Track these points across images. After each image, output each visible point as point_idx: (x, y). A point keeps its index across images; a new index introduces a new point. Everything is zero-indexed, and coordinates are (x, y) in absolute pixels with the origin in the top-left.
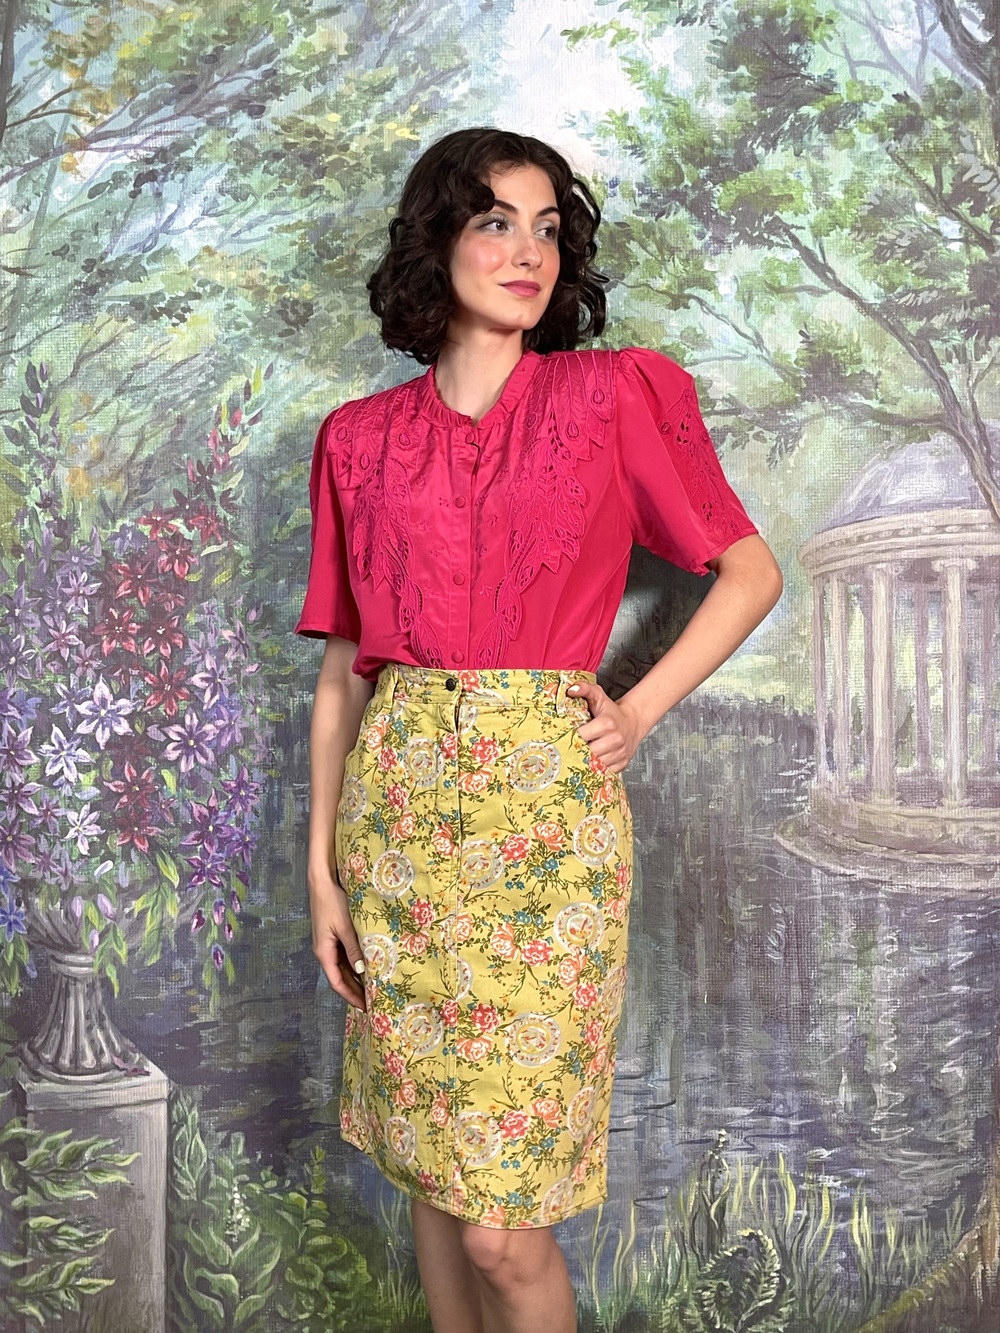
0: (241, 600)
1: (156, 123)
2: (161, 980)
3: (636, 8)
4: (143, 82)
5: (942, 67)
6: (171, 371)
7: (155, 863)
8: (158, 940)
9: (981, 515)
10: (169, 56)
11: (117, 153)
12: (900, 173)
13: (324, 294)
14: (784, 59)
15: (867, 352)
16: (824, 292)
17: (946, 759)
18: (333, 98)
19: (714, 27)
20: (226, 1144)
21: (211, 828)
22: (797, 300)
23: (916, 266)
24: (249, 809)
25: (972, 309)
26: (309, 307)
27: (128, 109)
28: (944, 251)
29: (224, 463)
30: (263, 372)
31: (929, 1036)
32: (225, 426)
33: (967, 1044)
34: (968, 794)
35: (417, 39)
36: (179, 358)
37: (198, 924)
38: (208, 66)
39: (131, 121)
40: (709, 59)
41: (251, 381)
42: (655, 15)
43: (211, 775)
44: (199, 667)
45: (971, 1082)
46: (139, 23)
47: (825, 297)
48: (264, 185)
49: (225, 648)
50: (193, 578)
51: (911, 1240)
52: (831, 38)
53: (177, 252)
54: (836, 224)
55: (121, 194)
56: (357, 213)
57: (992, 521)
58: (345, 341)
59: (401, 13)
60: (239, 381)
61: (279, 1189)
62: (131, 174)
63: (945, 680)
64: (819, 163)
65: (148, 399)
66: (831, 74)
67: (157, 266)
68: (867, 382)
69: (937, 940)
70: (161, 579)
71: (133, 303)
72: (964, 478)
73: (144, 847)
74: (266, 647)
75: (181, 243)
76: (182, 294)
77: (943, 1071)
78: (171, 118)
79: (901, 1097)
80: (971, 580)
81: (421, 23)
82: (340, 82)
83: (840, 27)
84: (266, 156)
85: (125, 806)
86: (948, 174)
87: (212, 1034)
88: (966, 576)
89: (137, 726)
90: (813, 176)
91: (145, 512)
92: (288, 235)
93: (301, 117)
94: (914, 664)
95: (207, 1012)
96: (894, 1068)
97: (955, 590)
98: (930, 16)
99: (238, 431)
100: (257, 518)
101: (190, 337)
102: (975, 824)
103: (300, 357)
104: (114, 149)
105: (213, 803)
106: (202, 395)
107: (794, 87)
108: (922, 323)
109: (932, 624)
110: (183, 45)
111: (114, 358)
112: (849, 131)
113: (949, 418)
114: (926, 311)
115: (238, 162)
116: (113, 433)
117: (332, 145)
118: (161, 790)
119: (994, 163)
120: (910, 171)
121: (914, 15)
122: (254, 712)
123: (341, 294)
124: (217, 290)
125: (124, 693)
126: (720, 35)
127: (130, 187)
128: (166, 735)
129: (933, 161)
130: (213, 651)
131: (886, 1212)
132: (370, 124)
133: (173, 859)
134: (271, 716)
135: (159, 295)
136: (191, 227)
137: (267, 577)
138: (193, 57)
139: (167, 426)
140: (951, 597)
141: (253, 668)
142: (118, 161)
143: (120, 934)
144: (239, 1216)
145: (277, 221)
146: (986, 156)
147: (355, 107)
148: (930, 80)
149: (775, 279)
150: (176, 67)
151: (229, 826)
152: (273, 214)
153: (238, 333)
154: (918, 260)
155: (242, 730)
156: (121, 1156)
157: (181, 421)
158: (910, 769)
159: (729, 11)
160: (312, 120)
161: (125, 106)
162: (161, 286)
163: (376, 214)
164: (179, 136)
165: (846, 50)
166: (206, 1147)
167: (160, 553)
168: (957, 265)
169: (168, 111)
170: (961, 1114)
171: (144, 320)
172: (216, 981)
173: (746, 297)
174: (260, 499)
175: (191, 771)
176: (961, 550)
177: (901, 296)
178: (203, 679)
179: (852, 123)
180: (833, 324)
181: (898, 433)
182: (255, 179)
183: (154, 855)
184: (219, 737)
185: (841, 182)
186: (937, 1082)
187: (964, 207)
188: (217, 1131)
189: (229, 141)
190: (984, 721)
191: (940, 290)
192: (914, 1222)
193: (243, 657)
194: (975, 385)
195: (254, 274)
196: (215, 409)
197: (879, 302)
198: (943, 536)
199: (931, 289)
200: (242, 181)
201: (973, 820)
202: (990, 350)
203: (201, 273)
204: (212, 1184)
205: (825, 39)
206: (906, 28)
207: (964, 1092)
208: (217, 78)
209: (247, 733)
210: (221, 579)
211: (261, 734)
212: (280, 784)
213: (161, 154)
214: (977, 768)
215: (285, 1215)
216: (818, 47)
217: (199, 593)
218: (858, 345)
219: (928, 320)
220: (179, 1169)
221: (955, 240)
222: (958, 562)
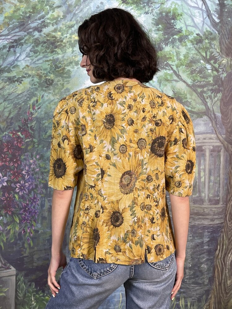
0: (35, 153)
1: (14, 33)
2: (14, 246)
3: (135, 9)
4: (11, 23)
5: (208, 27)
6: (18, 96)
7: (13, 217)
8: (14, 236)
9: (214, 136)
10: (18, 16)
11: (4, 40)
12: (197, 53)
13: (56, 78)
14: (170, 24)
15: (188, 96)
16: (179, 81)
17: (204, 193)
18: (59, 29)
19: (153, 15)
20: (30, 285)
21: (27, 209)
22: (172, 83)
23: (200, 75)
24: (37, 204)
25: (213, 86)
26: (53, 81)
27: (7, 29)
28: (207, 72)
29: (31, 119)
30: (41, 96)
31: (199, 258)
32: (31, 110)
33: (207, 260)
34: (209, 202)
35: (80, 15)
36: (20, 92)
37: (24, 232)
38: (27, 19)
39: (8, 32)
40: (152, 23)
41: (38, 99)
42: (139, 12)
43: (27, 196)
44: (24, 169)
45: (208, 269)
46: (10, 7)
47: (179, 82)
48: (42, 50)
49: (31, 164)
50: (23, 147)
51: (193, 306)
52: (181, 19)
53: (19, 66)
54: (182, 65)
55: (5, 51)
56: (64, 58)
57: (216, 137)
58: (62, 89)
59: (77, 8)
60: (35, 99)
61: (43, 296)
62: (8, 46)
63: (205, 175)
64: (178, 50)
65: (12, 103)
66: (181, 28)
67: (15, 69)
68: (188, 103)
69: (201, 236)
70: (15, 147)
71: (8, 79)
72: (211, 127)
73: (10, 213)
74: (41, 165)
75: (21, 64)
76: (20, 76)
77: (202, 266)
78: (18, 32)
79: (192, 272)
80: (211, 151)
81: (81, 10)
82: (61, 25)
83: (184, 17)
84: (42, 42)
85: (6, 203)
86: (208, 54)
87: (27, 259)
88: (210, 150)
89: (9, 184)
90: (176, 52)
91: (11, 130)
92: (48, 63)
93: (51, 33)
94: (197, 171)
95: (26, 253)
96: (191, 266)
97: (207, 154)
98: (205, 15)
99: (34, 111)
100: (39, 133)
101: (22, 87)
102: (211, 209)
103: (50, 93)
104: (3, 39)
105: (27, 203)
106: (26, 102)
107: (172, 31)
108: (201, 89)
109: (202, 161)
110: (21, 13)
111: (3, 92)
112: (185, 42)
113: (207, 112)
114: (203, 87)
115: (35, 44)
116: (3, 111)
117: (59, 40)
118: (15, 199)
119: (219, 51)
120: (200, 52)
121: (201, 14)
122: (38, 180)
123: (61, 78)
124: (29, 76)
125: (5, 175)
126: (155, 17)
127: (8, 49)
128: (16, 186)
129: (205, 50)
130: (28, 165)
131: (188, 299)
132: (68, 35)
133: (18, 216)
134: (43, 182)
135: (15, 77)
136: (23, 60)
137: (42, 147)
138: (24, 17)
139: (17, 109)
140: (207, 155)
141: (38, 170)
142: (4, 42)
143: (4, 235)
144: (33, 303)
145: (45, 59)
146: (217, 49)
147: (65, 31)
148: (205, 30)
149: (167, 78)
150: (19, 19)
151: (31, 208)
152: (44, 57)
153: (35, 87)
154: (201, 74)
155: (35, 185)
156: (4, 289)
157: (20, 108)
158: (196, 196)
159: (157, 11)
160: (54, 34)
161: (6, 29)
162: (15, 74)
163: (70, 58)
164: (20, 36)
165: (185, 23)
166: (25, 286)
167: (15, 141)
168: (210, 76)
169: (17, 30)
170: (206, 276)
171: (11, 83)
172: (28, 246)
173: (160, 82)
174: (40, 128)
175: (22, 195)
176: (209, 144)
177: (197, 83)
178: (25, 172)
179: (186, 40)
180: (180, 89)
181: (195, 116)
182: (39, 48)
183: (13, 215)
184: (29, 186)
185: (183, 55)
186: (200, 269)
187: (212, 62)
188: (28, 282)
189: (33, 38)
190: (213, 184)
191: (206, 82)
192: (194, 301)
193: (35, 167)
194: (213, 105)
195: (39, 72)
196: (29, 106)
197: (191, 84)
198: (205, 141)
199: (204, 81)
200: (36, 49)
201: (210, 208)
202: (217, 96)
203: (26, 71)
204: (27, 295)
205: (180, 20)
206: (199, 18)
207: (206, 271)
208: (30, 22)
209: (36, 186)
210: (29, 148)
211: (40, 186)
212: (44, 198)
213: (16, 41)
214: (212, 196)
215: (45, 302)
216: (178, 21)
217: (24, 151)
218: (186, 94)
219: (203, 89)
220: (18, 292)
221: (210, 70)
222: (209, 147)
